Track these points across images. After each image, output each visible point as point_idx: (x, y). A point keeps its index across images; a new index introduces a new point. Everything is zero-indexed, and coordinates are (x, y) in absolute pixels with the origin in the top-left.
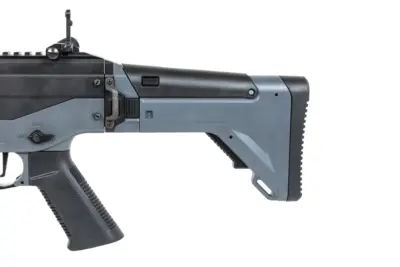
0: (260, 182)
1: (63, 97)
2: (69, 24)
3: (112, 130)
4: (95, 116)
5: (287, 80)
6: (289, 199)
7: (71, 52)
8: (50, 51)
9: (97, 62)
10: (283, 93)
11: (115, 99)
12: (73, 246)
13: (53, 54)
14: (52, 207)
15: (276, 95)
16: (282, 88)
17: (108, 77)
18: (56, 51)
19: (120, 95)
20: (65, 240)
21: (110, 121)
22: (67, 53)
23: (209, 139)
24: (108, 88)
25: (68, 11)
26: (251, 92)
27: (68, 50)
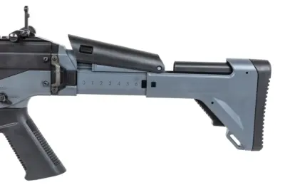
0: (232, 136)
1: (20, 69)
2: (27, 16)
3: (56, 94)
4: (44, 83)
5: (255, 62)
6: (253, 149)
7: (27, 37)
8: (12, 35)
9: (47, 44)
10: (252, 71)
11: (58, 71)
12: (28, 177)
13: (14, 37)
14: (13, 149)
15: (247, 73)
16: (252, 68)
17: (54, 55)
18: (16, 36)
19: (62, 68)
20: (24, 173)
21: (55, 87)
22: (24, 38)
23: (196, 103)
24: (53, 63)
25: (26, 7)
26: (159, 69)
27: (25, 35)
